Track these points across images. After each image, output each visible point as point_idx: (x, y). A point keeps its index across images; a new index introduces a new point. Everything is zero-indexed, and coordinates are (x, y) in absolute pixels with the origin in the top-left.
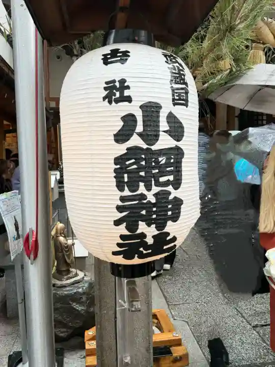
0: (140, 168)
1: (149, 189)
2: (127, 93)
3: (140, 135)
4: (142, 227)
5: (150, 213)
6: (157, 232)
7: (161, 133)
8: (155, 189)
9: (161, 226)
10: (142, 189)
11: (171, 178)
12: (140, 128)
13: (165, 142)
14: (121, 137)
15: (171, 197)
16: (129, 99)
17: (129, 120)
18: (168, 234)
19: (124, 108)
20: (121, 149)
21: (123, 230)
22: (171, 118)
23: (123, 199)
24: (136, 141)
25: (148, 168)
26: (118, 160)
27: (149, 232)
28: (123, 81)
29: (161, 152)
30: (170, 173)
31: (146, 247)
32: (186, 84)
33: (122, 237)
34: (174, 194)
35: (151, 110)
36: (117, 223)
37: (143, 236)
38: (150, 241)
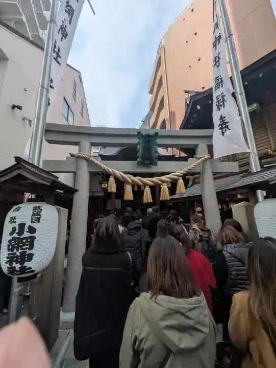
0: (16, 244)
1: (18, 251)
2: (15, 220)
3: (17, 233)
4: (14, 264)
5: (17, 259)
6: (20, 266)
7: (25, 232)
8: (20, 251)
9: (22, 263)
10: (15, 251)
11: (28, 247)
12: (17, 231)
13: (26, 234)
14: (11, 234)
15: (27, 253)
16: (15, 222)
17: (14, 229)
18: (26, 266)
19: (13, 225)
20: (11, 238)
21: (8, 265)
22: (30, 227)
23: (9, 254)
24: (15, 235)
25: (19, 243)
26: (9, 241)
27: (17, 266)
28: (15, 217)
29: (24, 238)
30: (27, 245)
31: (17, 271)
32: (41, 216)
33: (8, 268)
34: (28, 252)
35: (22, 226)
36: (6, 263)
37: (15, 267)
38: (17, 269)
